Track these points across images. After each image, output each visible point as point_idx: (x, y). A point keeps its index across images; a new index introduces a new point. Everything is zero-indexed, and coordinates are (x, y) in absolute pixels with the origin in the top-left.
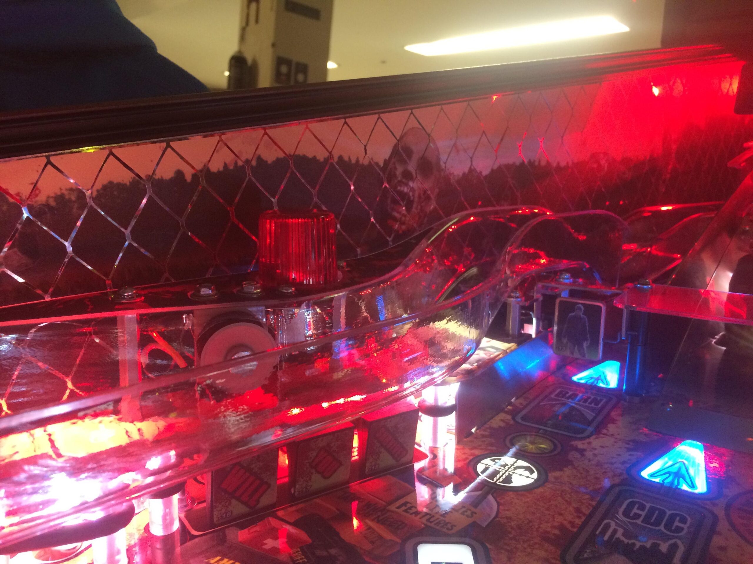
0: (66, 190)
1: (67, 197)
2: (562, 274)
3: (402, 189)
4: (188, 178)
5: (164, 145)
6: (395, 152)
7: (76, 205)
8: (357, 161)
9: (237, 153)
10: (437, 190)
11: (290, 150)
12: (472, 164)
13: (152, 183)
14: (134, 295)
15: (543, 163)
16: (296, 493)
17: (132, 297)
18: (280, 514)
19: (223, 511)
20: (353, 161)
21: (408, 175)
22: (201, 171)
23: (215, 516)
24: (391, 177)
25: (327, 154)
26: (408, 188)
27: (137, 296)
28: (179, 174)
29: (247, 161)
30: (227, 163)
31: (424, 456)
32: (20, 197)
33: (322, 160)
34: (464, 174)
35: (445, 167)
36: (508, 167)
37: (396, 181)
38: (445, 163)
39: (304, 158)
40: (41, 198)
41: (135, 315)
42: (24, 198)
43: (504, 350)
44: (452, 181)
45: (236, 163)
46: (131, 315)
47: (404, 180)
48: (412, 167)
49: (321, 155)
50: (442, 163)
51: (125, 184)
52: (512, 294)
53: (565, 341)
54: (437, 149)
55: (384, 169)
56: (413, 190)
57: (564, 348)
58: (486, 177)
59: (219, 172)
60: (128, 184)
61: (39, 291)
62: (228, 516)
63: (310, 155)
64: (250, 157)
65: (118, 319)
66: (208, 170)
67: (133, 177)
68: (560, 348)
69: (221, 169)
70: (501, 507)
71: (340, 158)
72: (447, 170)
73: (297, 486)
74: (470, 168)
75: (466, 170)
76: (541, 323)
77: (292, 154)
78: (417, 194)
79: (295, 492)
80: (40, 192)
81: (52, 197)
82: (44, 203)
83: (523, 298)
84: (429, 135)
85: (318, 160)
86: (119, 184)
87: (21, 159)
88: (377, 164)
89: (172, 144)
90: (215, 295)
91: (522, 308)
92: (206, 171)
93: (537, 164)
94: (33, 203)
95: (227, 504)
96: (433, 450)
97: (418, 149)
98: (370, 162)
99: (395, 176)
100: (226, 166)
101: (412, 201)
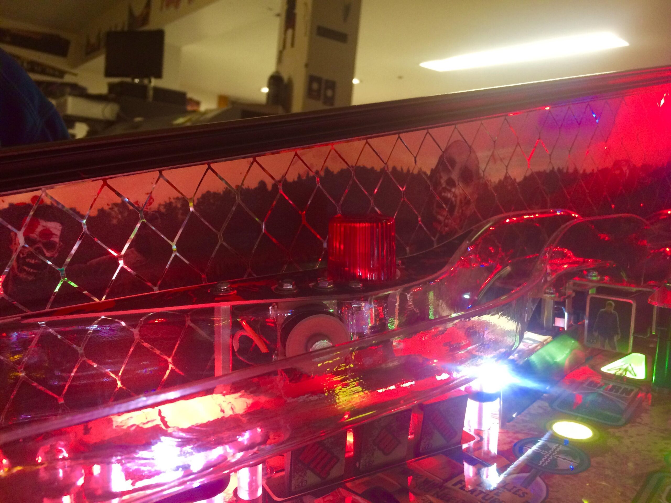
0: (174, 199)
1: (174, 205)
2: (589, 272)
3: (446, 195)
4: (269, 187)
5: (251, 159)
6: (441, 162)
7: (181, 211)
8: (408, 170)
9: (308, 165)
10: (476, 196)
11: (352, 162)
12: (507, 172)
13: (241, 192)
14: (228, 289)
15: (571, 171)
16: (361, 467)
17: (226, 290)
18: (348, 485)
19: (300, 480)
20: (405, 170)
21: (451, 183)
22: (279, 181)
23: (293, 485)
24: (437, 184)
25: (382, 165)
26: (451, 194)
27: (231, 289)
28: (263, 184)
29: (317, 172)
30: (301, 174)
31: (472, 438)
32: (138, 205)
33: (379, 170)
34: (500, 181)
35: (484, 175)
36: (539, 174)
37: (441, 188)
38: (484, 172)
39: (364, 169)
40: (155, 206)
41: (229, 306)
42: (141, 205)
43: (541, 342)
44: (489, 188)
45: (308, 174)
46: (225, 306)
47: (449, 188)
48: (455, 176)
49: (378, 166)
50: (481, 172)
51: (219, 194)
52: (548, 291)
53: (596, 334)
54: (477, 158)
55: (430, 178)
56: (455, 196)
57: (595, 341)
58: (519, 184)
59: (294, 182)
60: (222, 193)
61: (150, 284)
62: (303, 485)
63: (369, 166)
64: (319, 169)
65: (215, 309)
66: (285, 180)
67: (225, 187)
68: (591, 341)
69: (296, 179)
70: (550, 489)
71: (394, 168)
72: (485, 178)
73: (361, 461)
74: (506, 175)
75: (502, 178)
76: (572, 318)
77: (354, 165)
78: (458, 199)
79: (359, 465)
80: (153, 200)
81: (163, 205)
82: (157, 210)
83: (557, 295)
84: (470, 147)
85: (376, 171)
86: (215, 194)
87: (140, 173)
88: (425, 173)
89: (258, 159)
90: (295, 290)
91: (556, 303)
92: (284, 181)
93: (565, 171)
94: (148, 210)
95: (303, 474)
96: (479, 432)
97: (460, 159)
98: (419, 171)
99: (440, 183)
100: (299, 177)
101: (455, 206)
